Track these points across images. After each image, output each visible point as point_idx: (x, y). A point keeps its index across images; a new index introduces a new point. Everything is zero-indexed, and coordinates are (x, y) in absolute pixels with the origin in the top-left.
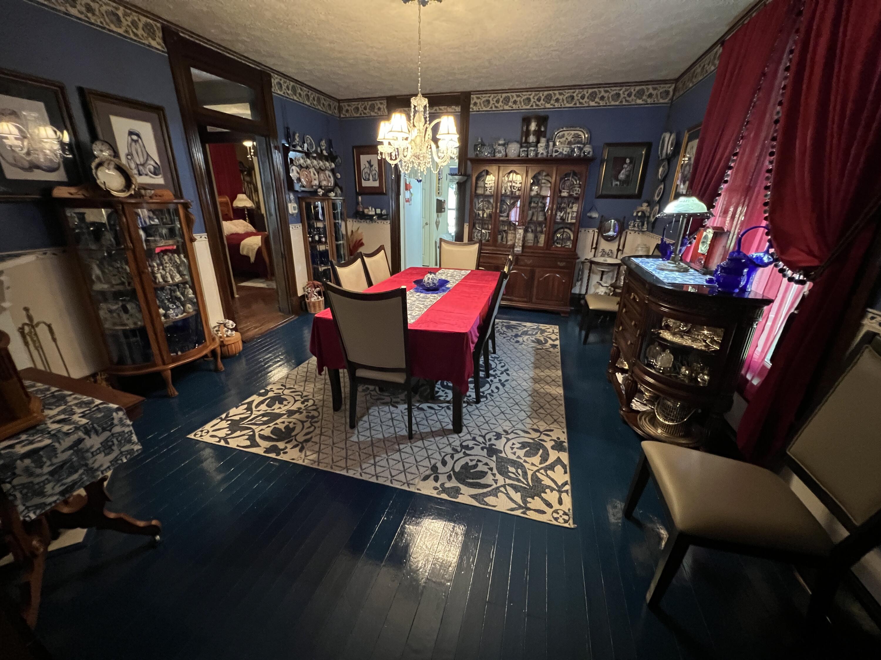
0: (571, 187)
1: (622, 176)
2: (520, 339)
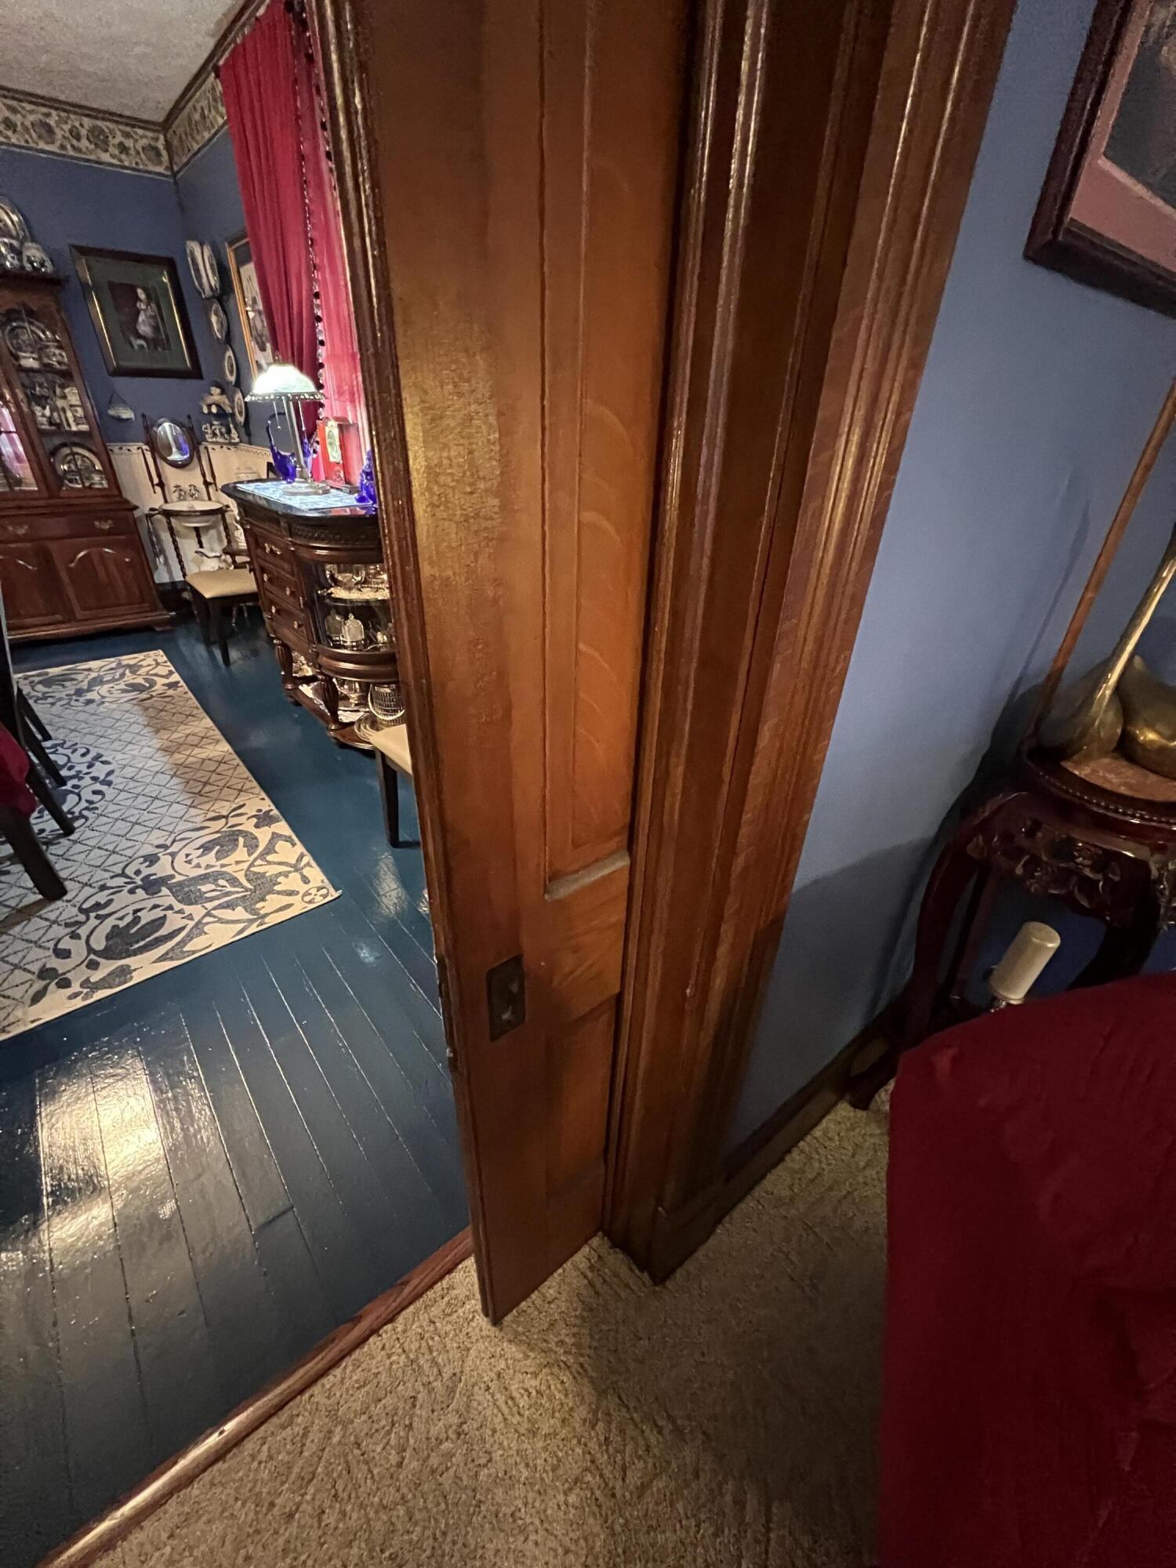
0: (40, 348)
1: (144, 328)
2: (92, 696)
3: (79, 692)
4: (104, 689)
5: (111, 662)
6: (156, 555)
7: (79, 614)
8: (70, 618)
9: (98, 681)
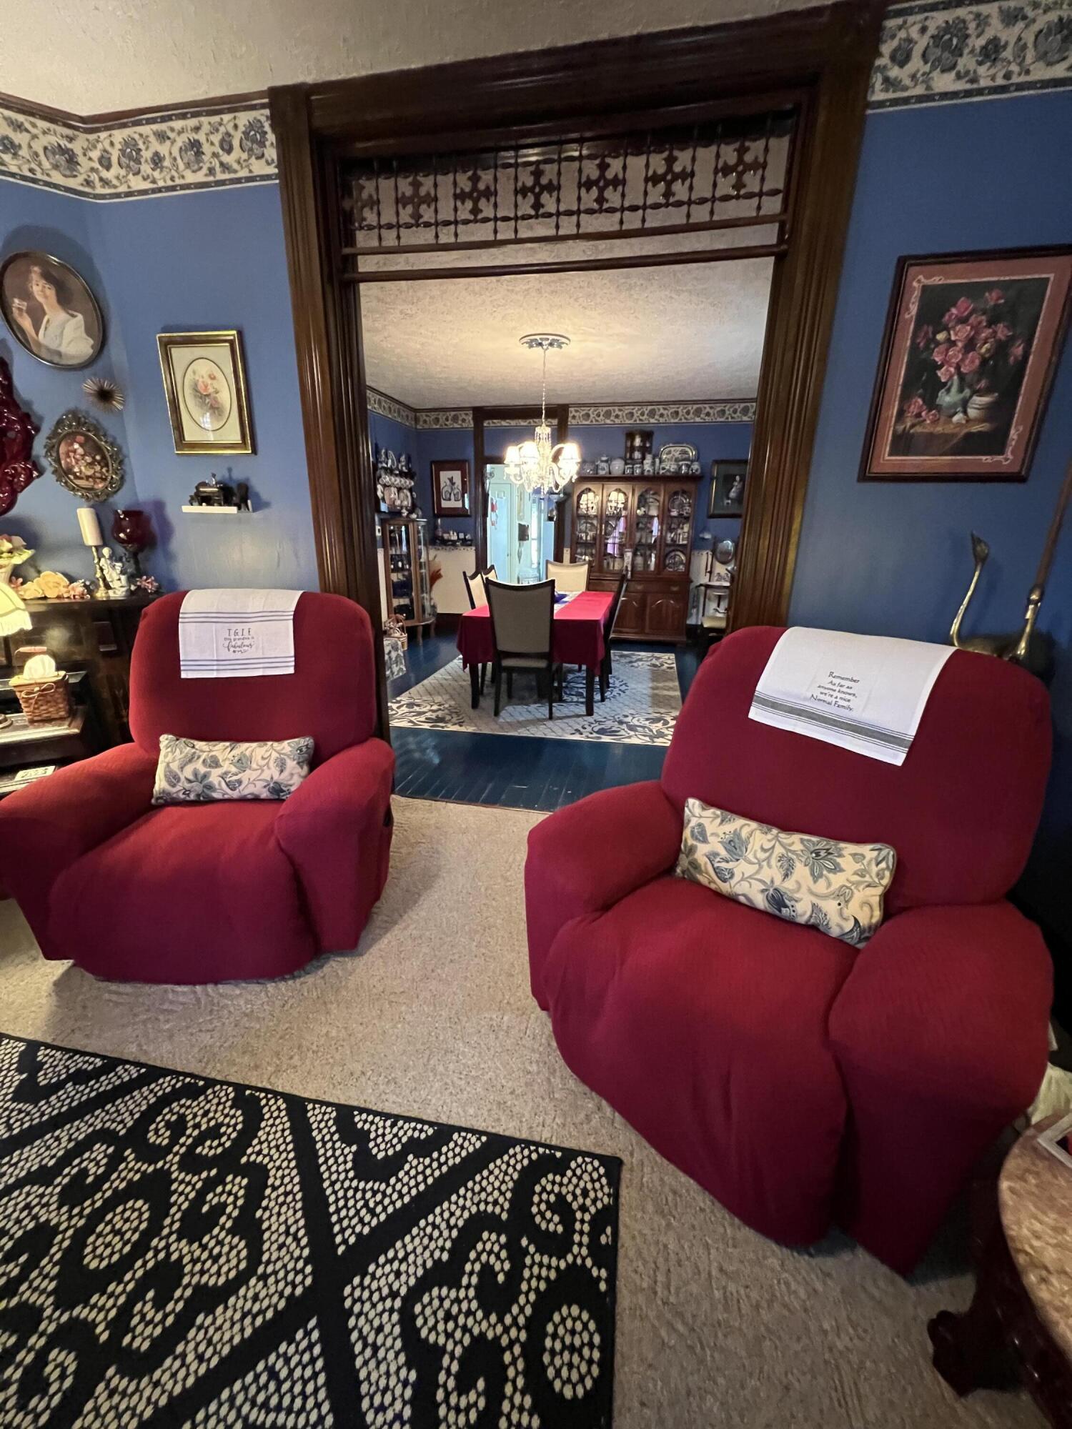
0: (682, 506)
1: (733, 494)
2: (635, 664)
3: (631, 662)
4: (640, 663)
5: (650, 654)
6: (694, 607)
7: (647, 630)
8: (642, 632)
9: (641, 660)
